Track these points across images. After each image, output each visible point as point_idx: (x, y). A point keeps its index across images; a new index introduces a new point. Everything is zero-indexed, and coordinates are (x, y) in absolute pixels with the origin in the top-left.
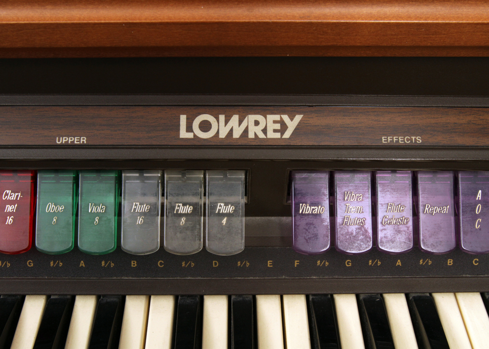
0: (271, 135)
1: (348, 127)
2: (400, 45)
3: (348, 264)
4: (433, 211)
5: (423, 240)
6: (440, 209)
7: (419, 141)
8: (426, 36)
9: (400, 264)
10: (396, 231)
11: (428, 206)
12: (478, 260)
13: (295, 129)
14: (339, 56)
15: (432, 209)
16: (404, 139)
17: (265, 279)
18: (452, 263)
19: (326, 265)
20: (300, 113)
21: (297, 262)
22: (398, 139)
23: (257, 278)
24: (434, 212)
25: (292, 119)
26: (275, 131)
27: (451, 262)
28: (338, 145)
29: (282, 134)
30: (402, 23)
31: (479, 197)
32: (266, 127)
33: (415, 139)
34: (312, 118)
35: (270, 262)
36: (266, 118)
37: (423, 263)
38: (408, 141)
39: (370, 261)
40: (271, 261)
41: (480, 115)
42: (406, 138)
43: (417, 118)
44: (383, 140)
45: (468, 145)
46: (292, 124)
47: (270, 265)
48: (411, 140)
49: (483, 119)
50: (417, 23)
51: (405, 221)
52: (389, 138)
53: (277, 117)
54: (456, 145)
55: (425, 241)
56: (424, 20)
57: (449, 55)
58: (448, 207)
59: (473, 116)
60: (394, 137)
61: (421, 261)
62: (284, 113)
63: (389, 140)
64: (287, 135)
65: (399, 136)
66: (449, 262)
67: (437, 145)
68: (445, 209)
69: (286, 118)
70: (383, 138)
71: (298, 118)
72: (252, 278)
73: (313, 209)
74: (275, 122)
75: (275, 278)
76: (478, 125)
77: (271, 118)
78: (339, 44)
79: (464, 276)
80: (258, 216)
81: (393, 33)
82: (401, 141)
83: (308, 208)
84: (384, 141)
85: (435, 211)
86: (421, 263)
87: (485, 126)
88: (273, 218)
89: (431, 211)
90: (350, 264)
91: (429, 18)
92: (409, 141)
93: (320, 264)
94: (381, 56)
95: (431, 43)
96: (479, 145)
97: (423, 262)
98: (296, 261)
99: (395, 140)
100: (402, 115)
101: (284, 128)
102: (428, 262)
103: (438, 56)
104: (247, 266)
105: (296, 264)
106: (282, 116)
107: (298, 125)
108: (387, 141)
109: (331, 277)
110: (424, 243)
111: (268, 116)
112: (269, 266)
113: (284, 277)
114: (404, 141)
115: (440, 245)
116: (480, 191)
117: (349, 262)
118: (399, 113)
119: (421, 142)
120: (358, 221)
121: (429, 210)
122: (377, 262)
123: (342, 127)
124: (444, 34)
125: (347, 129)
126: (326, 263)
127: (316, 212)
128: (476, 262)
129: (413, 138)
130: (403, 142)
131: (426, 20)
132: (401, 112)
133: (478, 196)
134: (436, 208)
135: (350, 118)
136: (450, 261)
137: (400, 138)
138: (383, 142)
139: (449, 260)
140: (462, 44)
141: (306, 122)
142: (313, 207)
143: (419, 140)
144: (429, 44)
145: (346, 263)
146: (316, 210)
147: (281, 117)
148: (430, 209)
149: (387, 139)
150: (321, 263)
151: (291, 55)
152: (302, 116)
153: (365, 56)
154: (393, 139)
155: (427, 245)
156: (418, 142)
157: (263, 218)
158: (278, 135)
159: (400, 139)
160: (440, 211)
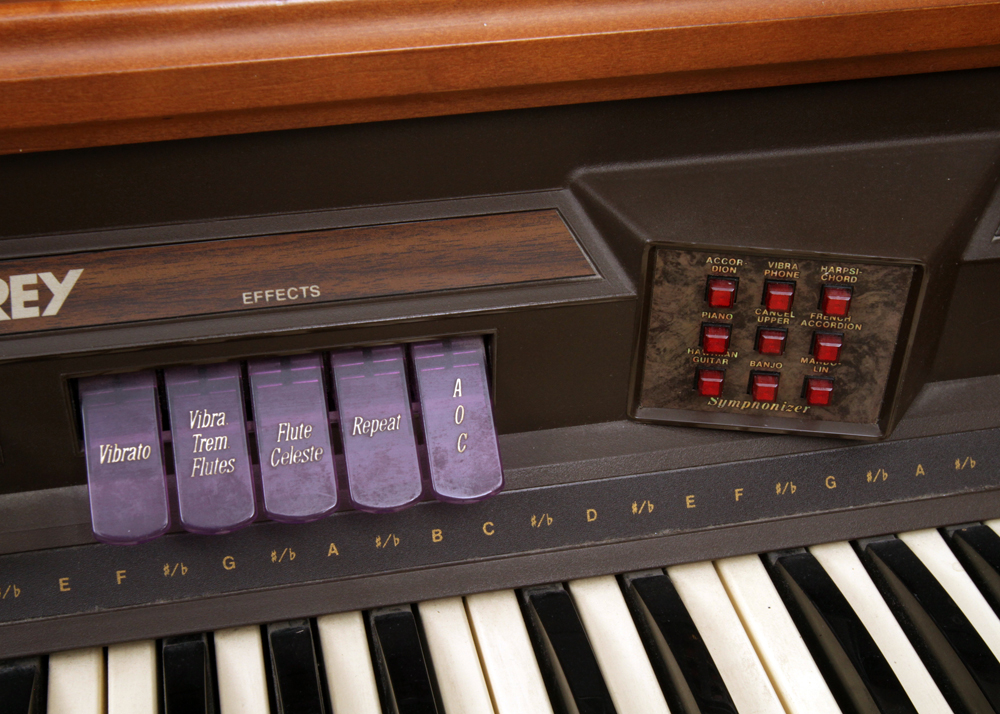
0: (20, 312)
1: (173, 283)
2: (220, 108)
3: (229, 565)
4: (370, 428)
5: (356, 487)
6: (384, 422)
7: (316, 294)
8: (266, 87)
9: (336, 551)
10: (299, 476)
11: (359, 421)
12: (492, 524)
13: (69, 297)
14: (121, 142)
15: (367, 424)
16: (286, 292)
17: (57, 618)
18: (441, 538)
19: (183, 573)
20: (76, 266)
21: (121, 575)
22: (274, 293)
23: (41, 618)
24: (372, 430)
25: (61, 279)
26: (28, 304)
27: (439, 535)
28: (155, 317)
29: (43, 308)
30: (212, 67)
31: (458, 393)
32: (9, 298)
33: (308, 291)
34: (102, 272)
35: (64, 582)
36: (8, 282)
37: (382, 544)
38: (293, 296)
39: (274, 554)
40: (67, 579)
41: (432, 234)
42: (289, 291)
43: (310, 251)
44: (245, 298)
45: (411, 290)
46: (61, 288)
47: (65, 587)
48: (300, 293)
49: (437, 242)
50: (240, 65)
51: (316, 454)
52: (255, 293)
53: (31, 278)
54: (387, 293)
55: (360, 488)
56: (252, 58)
57: (330, 123)
58: (399, 417)
59: (418, 237)
60: (267, 292)
61: (378, 540)
62: (44, 269)
63: (256, 297)
64: (53, 309)
65: (275, 288)
66: (434, 536)
67: (350, 297)
68: (394, 423)
69: (48, 278)
70: (244, 295)
71: (73, 276)
72: (30, 620)
73: (128, 453)
74: (27, 288)
75: (79, 613)
76: (429, 252)
77: (18, 280)
78: (106, 117)
79: (469, 560)
80: (30, 490)
81: (202, 87)
82: (280, 297)
83: (118, 452)
84: (247, 300)
85: (375, 429)
86: (379, 544)
87: (443, 253)
88: (61, 490)
89: (366, 429)
90: (233, 563)
91: (261, 53)
92: (297, 296)
93: (171, 572)
94: (201, 135)
95: (279, 100)
96: (431, 288)
97: (383, 541)
98: (119, 572)
99: (267, 296)
100: (280, 250)
101: (45, 295)
102: (391, 540)
103: (310, 125)
104: (16, 596)
105: (119, 578)
106: (42, 275)
107: (74, 289)
108: (253, 299)
109: (196, 597)
110: (358, 493)
111: (13, 278)
112: (62, 589)
113: (97, 608)
114: (286, 296)
115: (390, 491)
116: (459, 381)
117: (229, 560)
118: (272, 246)
119: (319, 294)
120: (221, 466)
121: (361, 427)
122: (288, 553)
123: (160, 284)
124: (299, 81)
125: (171, 286)
126: (183, 568)
127: (134, 458)
128: (489, 529)
129: (304, 289)
130: (284, 299)
131: (256, 58)
132: (277, 245)
133: (456, 390)
134: (376, 423)
135: (176, 265)
136: (437, 533)
137: (277, 291)
138: (245, 303)
139: (434, 531)
140: (338, 96)
141: (89, 282)
142: (127, 449)
143: (316, 292)
144: (277, 103)
145: (224, 563)
146: (134, 453)
147: (39, 279)
148: (364, 426)
149: (252, 296)
150: (171, 569)
151: (27, 150)
152: (81, 271)
153: (171, 138)
154: (264, 294)
155: (364, 496)
156: (313, 295)
157: (41, 492)
158: (34, 312)
159: (278, 295)
160: (383, 427)
